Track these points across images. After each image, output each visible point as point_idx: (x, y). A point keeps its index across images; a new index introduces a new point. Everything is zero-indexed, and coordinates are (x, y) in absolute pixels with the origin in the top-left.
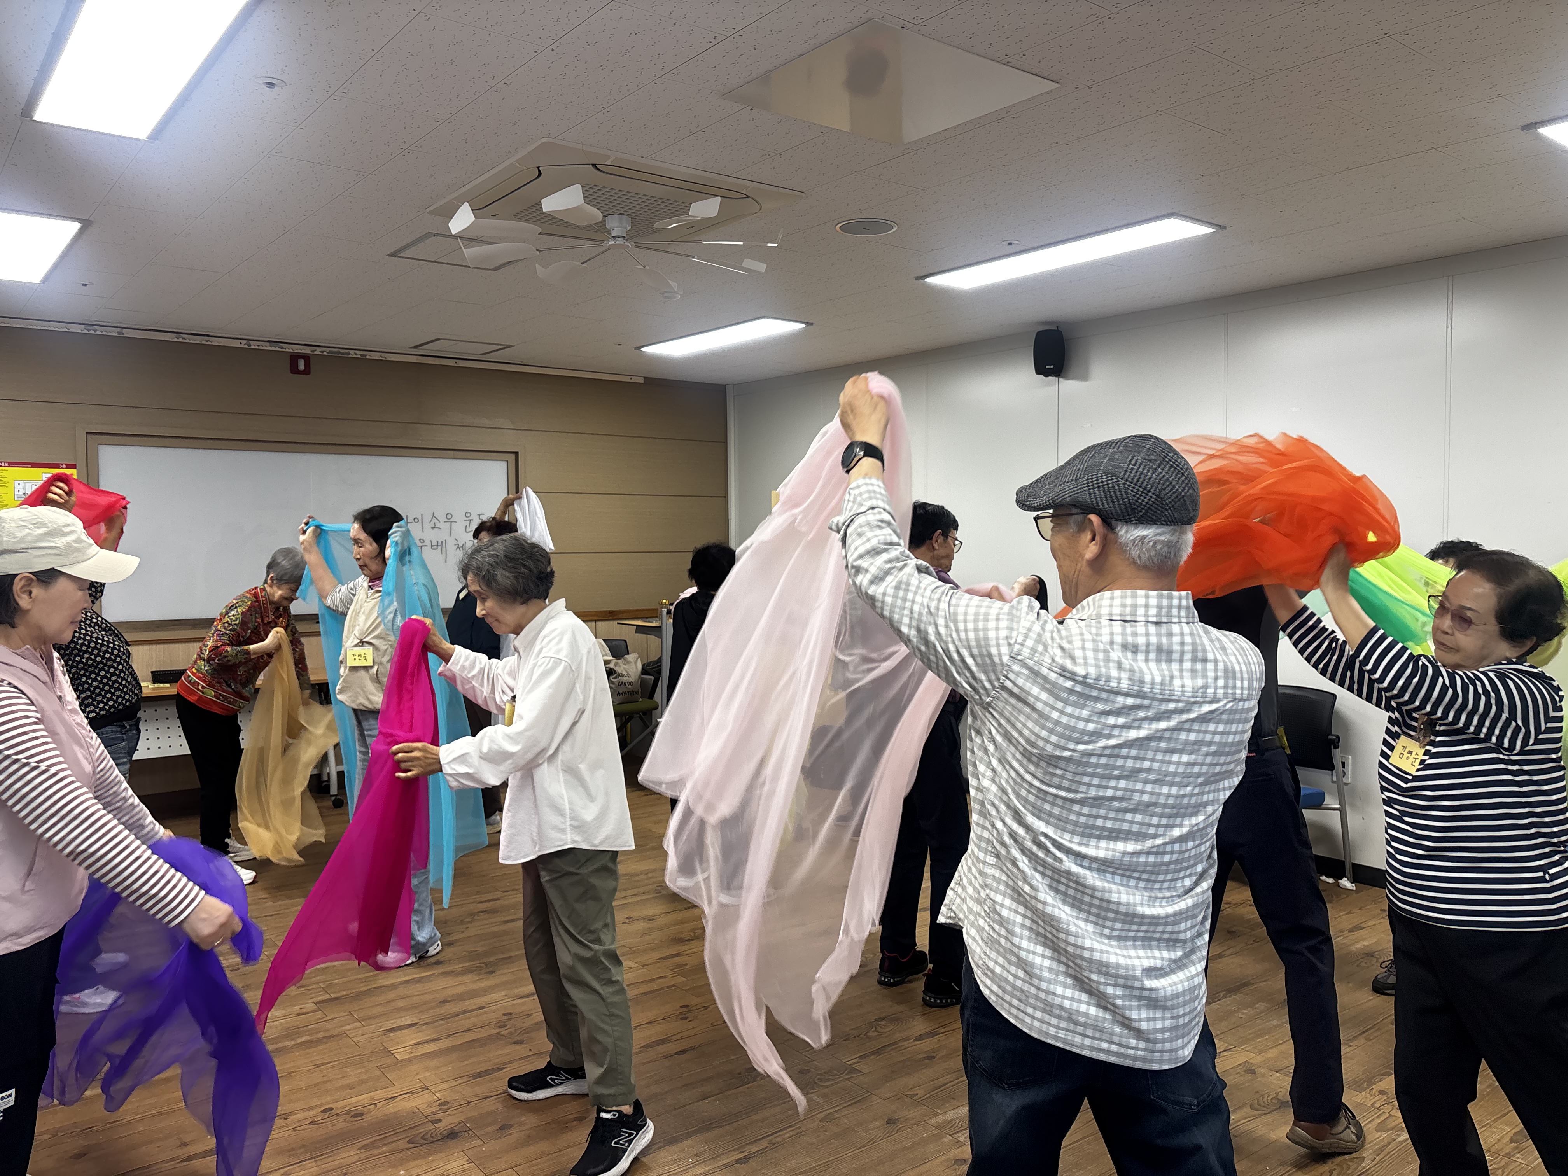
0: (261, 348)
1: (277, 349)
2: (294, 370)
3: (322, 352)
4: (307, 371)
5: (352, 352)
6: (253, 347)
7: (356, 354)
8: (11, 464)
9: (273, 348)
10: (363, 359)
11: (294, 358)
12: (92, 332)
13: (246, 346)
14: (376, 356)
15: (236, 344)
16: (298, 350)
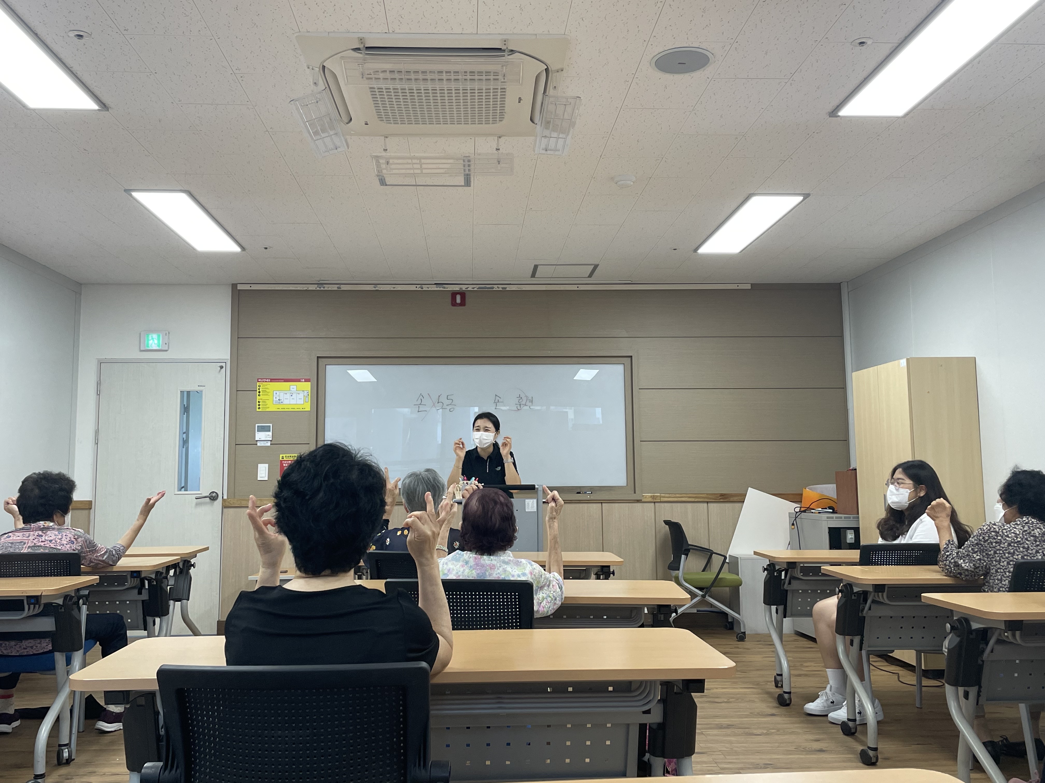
0: (430, 289)
1: (441, 289)
2: (454, 304)
3: (473, 288)
4: (463, 303)
5: (496, 286)
6: (424, 289)
7: (498, 288)
8: (272, 380)
9: (438, 289)
10: (504, 291)
11: (454, 294)
12: (322, 289)
13: (420, 289)
14: (514, 288)
15: (413, 288)
16: (456, 288)
